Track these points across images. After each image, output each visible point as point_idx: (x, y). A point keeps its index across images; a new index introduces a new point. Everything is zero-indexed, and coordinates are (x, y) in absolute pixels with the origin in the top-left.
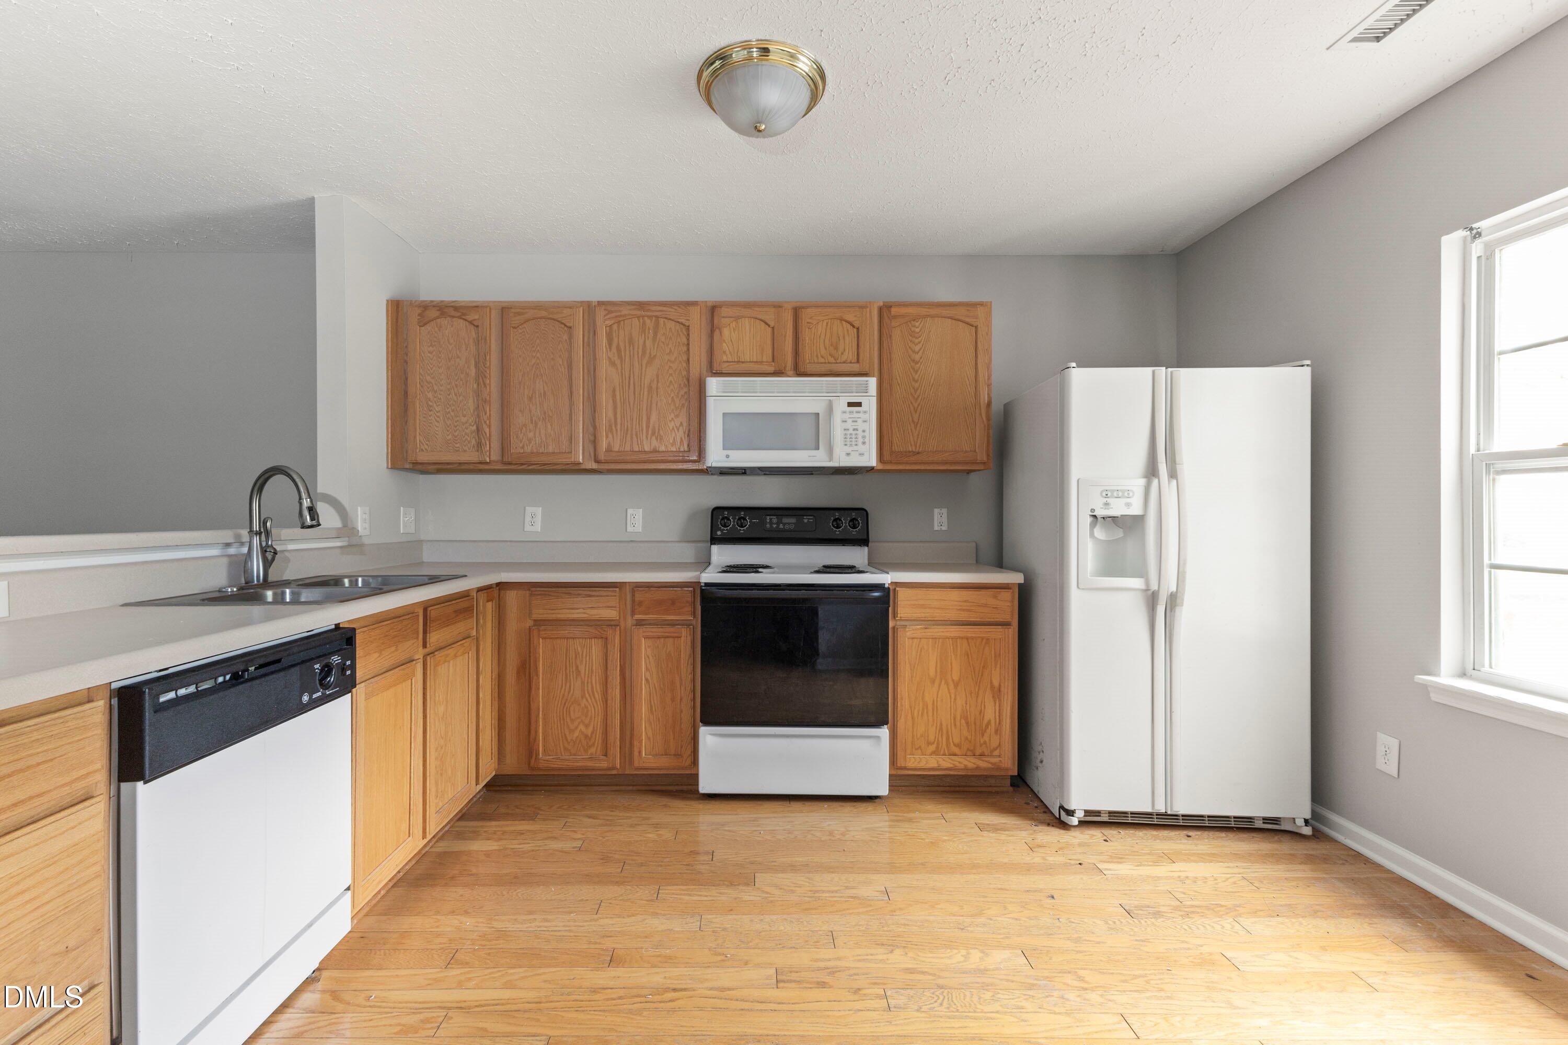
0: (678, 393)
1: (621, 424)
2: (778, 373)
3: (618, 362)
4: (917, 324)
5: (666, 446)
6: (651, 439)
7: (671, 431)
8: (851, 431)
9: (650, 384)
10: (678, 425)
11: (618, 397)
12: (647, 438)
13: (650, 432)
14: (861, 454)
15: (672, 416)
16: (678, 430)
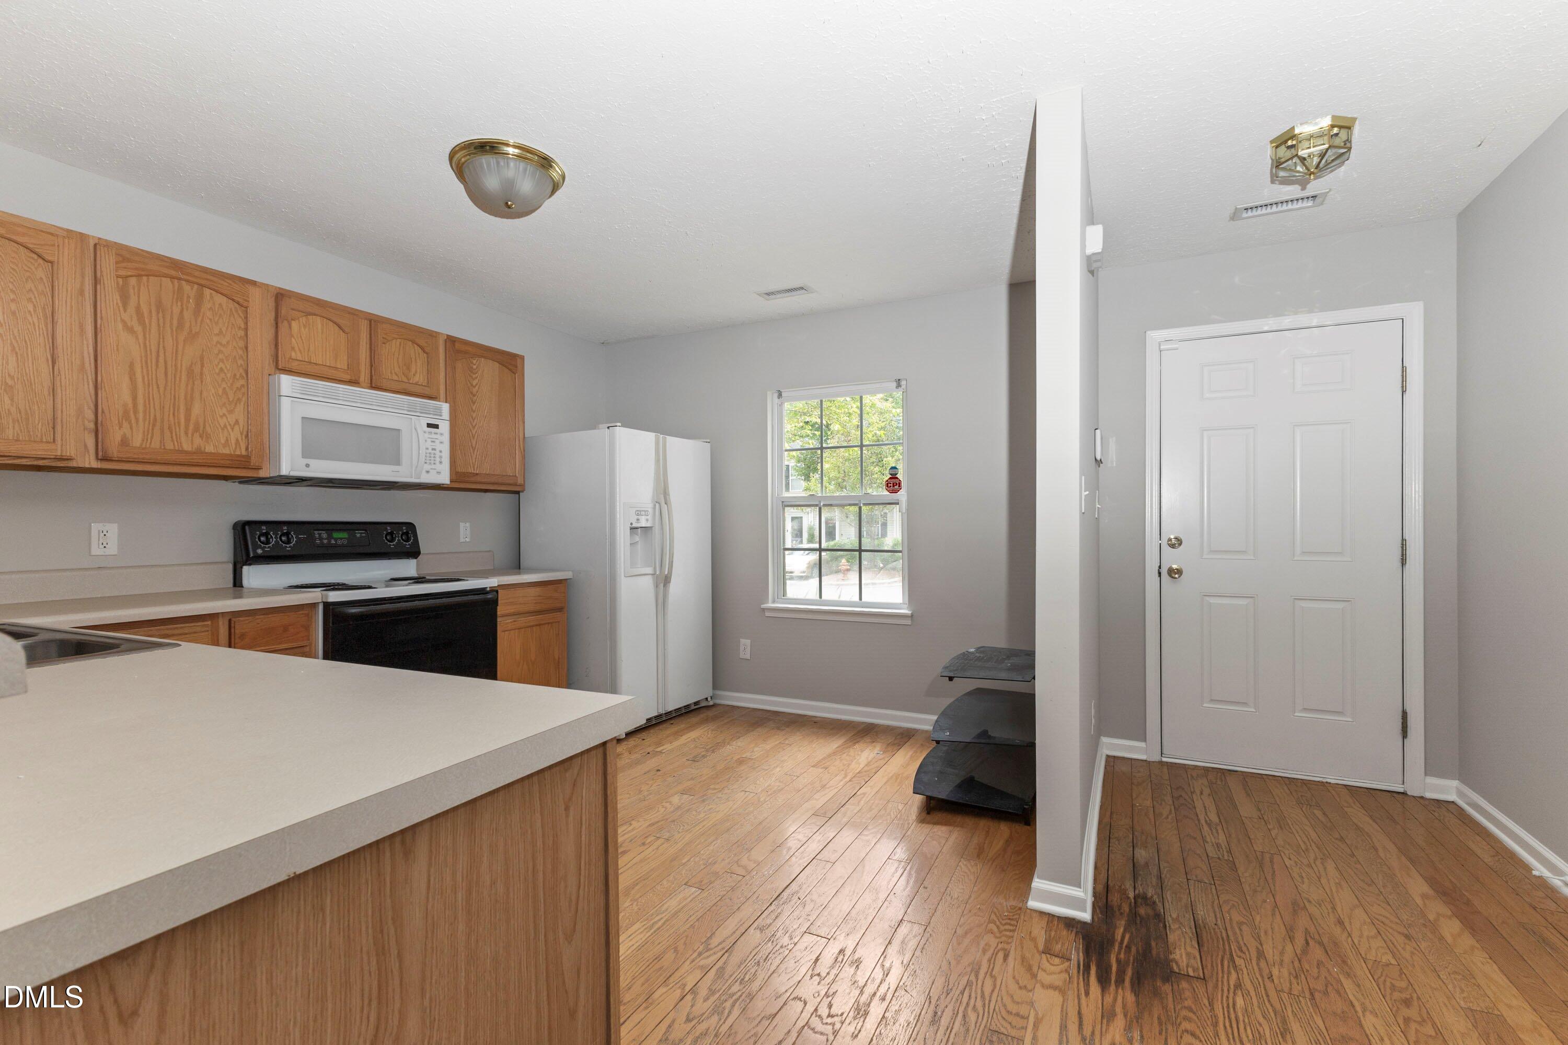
0: (232, 385)
1: (145, 412)
2: (354, 382)
3: (138, 329)
4: (475, 362)
5: (215, 447)
6: (193, 435)
7: (223, 429)
8: (430, 451)
9: (191, 366)
10: (232, 422)
11: (139, 375)
12: (186, 433)
13: (191, 427)
14: (439, 473)
15: (224, 411)
16: (233, 429)
